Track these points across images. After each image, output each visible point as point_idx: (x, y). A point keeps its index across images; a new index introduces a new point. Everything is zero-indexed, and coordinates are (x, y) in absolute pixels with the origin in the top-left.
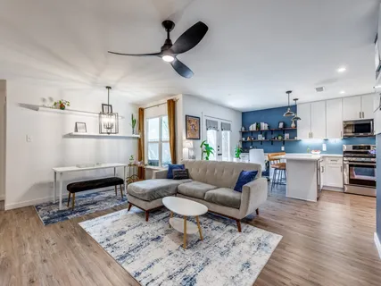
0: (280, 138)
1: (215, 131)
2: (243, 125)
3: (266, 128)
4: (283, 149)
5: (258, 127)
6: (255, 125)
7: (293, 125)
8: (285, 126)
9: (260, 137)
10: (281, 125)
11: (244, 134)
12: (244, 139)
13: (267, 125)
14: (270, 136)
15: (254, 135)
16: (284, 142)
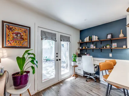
0: (108, 47)
1: (54, 42)
2: (80, 39)
3: (97, 40)
4: (111, 55)
5: (91, 39)
6: (88, 38)
7: (121, 35)
8: (112, 37)
9: (92, 46)
10: (109, 37)
11: (81, 44)
12: (81, 48)
13: (97, 37)
14: (100, 46)
15: (88, 45)
16: (111, 50)
